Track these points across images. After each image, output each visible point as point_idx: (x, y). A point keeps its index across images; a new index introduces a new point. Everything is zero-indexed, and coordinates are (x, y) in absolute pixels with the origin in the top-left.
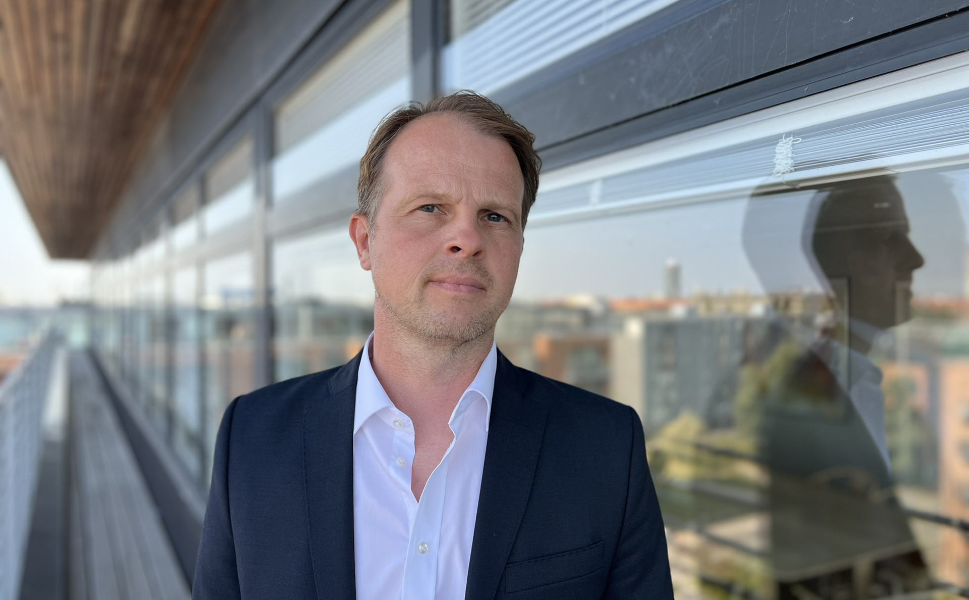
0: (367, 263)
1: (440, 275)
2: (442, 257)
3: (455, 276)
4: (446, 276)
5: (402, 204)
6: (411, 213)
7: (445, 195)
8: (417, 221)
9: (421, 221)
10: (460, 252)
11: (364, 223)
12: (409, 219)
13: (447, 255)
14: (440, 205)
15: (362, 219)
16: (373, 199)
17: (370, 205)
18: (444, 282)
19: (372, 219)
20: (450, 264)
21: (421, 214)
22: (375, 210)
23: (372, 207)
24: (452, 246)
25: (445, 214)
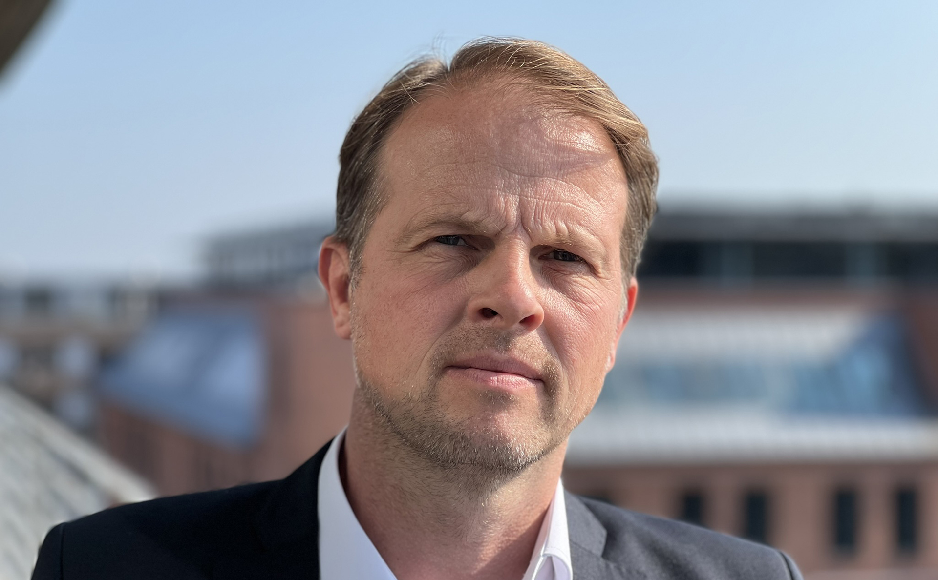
1: (463, 356)
2: (467, 324)
3: (489, 357)
4: (473, 357)
5: (407, 232)
6: (420, 247)
7: (477, 222)
8: (431, 259)
9: (436, 260)
10: (496, 318)
11: (344, 257)
12: (417, 255)
13: (475, 321)
14: (469, 236)
15: (341, 250)
16: (359, 218)
17: (353, 228)
18: (471, 367)
19: (355, 253)
20: (479, 336)
21: (437, 248)
22: (361, 236)
23: (357, 231)
24: (482, 308)
25: (477, 249)
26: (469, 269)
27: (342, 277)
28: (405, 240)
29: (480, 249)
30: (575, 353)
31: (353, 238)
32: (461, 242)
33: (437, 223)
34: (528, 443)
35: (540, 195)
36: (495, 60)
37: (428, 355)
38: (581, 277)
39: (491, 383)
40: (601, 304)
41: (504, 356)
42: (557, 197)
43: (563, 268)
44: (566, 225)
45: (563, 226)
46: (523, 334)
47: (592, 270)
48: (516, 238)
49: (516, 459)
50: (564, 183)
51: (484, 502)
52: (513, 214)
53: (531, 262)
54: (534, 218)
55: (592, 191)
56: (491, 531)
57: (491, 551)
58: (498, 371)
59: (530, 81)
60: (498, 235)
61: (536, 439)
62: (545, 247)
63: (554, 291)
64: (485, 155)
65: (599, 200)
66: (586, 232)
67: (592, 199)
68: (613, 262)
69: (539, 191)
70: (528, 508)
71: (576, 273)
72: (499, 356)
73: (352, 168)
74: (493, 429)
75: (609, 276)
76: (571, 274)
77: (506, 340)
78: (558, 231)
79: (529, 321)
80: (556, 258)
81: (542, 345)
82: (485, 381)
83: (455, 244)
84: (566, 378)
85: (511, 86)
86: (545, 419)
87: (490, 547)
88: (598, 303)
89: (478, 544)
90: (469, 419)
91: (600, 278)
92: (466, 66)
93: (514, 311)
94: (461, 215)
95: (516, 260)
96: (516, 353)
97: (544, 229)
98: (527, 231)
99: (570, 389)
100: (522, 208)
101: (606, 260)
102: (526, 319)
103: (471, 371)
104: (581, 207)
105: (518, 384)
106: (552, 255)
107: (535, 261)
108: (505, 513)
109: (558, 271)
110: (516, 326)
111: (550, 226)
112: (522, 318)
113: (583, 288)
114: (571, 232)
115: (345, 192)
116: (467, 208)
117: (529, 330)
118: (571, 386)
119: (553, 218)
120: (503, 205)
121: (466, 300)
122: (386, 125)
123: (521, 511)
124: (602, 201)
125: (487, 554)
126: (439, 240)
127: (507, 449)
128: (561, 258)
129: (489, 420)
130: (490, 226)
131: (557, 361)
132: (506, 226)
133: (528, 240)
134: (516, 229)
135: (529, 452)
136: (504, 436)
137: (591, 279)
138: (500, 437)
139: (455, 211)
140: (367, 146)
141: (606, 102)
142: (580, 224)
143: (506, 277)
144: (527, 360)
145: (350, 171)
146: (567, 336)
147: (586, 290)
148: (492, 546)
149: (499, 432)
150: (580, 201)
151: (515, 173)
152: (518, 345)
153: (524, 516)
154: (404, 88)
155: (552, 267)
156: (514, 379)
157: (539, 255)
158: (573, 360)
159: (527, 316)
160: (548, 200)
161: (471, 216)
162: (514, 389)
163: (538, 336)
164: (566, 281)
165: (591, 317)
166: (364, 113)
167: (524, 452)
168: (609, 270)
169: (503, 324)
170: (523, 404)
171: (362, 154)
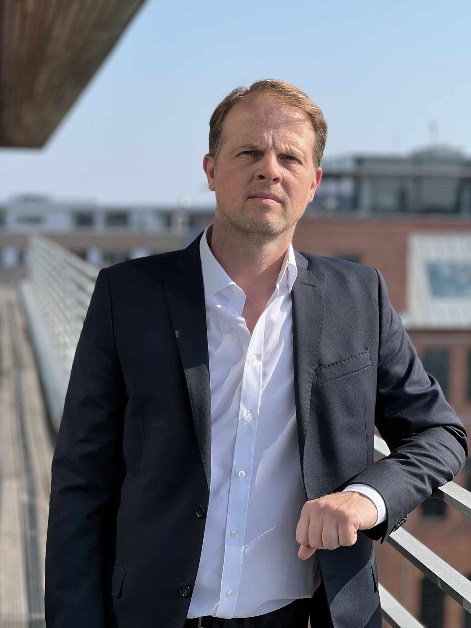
0: (212, 187)
1: (254, 193)
2: (255, 181)
3: (262, 192)
4: (257, 193)
5: (233, 151)
6: (238, 155)
7: (258, 146)
8: (242, 159)
9: (244, 160)
10: (264, 179)
11: (212, 161)
12: (237, 158)
13: (258, 180)
14: (255, 151)
15: (211, 158)
16: (217, 147)
17: (215, 150)
18: (256, 197)
19: (216, 158)
20: (259, 185)
21: (244, 156)
22: (218, 153)
23: (216, 152)
24: (259, 175)
25: (258, 156)
26: (256, 162)
27: (211, 168)
28: (233, 153)
29: (259, 155)
30: (293, 192)
31: (215, 154)
32: (253, 153)
33: (244, 147)
34: (277, 225)
35: (280, 136)
36: (264, 87)
37: (242, 193)
38: (296, 165)
39: (263, 203)
40: (303, 175)
41: (269, 192)
42: (286, 136)
43: (289, 162)
44: (289, 146)
45: (287, 146)
46: (274, 184)
47: (300, 163)
48: (271, 151)
49: (273, 231)
50: (289, 131)
51: (262, 248)
52: (271, 142)
53: (277, 159)
54: (278, 144)
55: (300, 134)
56: (266, 259)
57: (266, 267)
58: (266, 198)
59: (277, 95)
60: (265, 150)
61: (280, 223)
62: (283, 154)
63: (286, 170)
64: (260, 122)
65: (302, 137)
66: (296, 148)
67: (299, 137)
68: (308, 160)
69: (279, 134)
70: (280, 251)
71: (294, 164)
72: (266, 192)
73: (214, 128)
74: (264, 219)
75: (307, 165)
76: (292, 164)
77: (268, 187)
78: (286, 148)
79: (276, 180)
80: (287, 159)
81: (282, 189)
82: (261, 202)
83: (251, 154)
84: (290, 201)
85: (270, 96)
86: (283, 216)
87: (265, 266)
88: (302, 174)
89: (260, 265)
90: (256, 216)
91: (303, 165)
92: (254, 90)
93: (270, 176)
94: (253, 144)
95: (271, 158)
96: (272, 191)
97: (281, 147)
98: (275, 148)
99: (292, 205)
100: (274, 140)
101: (305, 159)
102: (275, 179)
103: (256, 199)
104: (295, 140)
105: (272, 203)
106: (286, 157)
107: (279, 159)
108: (271, 253)
109: (287, 163)
110: (272, 181)
111: (283, 146)
112: (274, 178)
113: (297, 169)
114: (290, 148)
115: (212, 137)
116: (255, 141)
117: (277, 183)
118: (292, 204)
119: (284, 144)
120: (267, 139)
121: (255, 173)
122: (226, 112)
123: (277, 252)
124: (303, 138)
125: (264, 268)
126: (245, 153)
127: (269, 226)
128: (289, 158)
129: (263, 216)
130: (262, 147)
131: (287, 195)
132: (268, 147)
133: (276, 152)
134: (271, 148)
135: (278, 228)
136: (268, 222)
137: (300, 166)
138: (266, 222)
139: (251, 142)
140: (219, 120)
141: (305, 102)
142: (293, 146)
143: (268, 164)
144: (276, 193)
145: (213, 129)
146: (291, 186)
147: (298, 169)
148: (266, 265)
149: (266, 220)
150: (294, 138)
151: (271, 128)
152: (273, 189)
153: (278, 254)
154: (232, 98)
155: (285, 161)
156: (271, 201)
157: (280, 157)
158: (293, 195)
159: (275, 178)
160: (283, 138)
161: (256, 144)
162: (271, 205)
163: (280, 185)
164: (290, 166)
165: (299, 179)
166: (218, 108)
167: (276, 228)
168: (306, 162)
169: (267, 181)
170: (274, 210)
171: (218, 122)
